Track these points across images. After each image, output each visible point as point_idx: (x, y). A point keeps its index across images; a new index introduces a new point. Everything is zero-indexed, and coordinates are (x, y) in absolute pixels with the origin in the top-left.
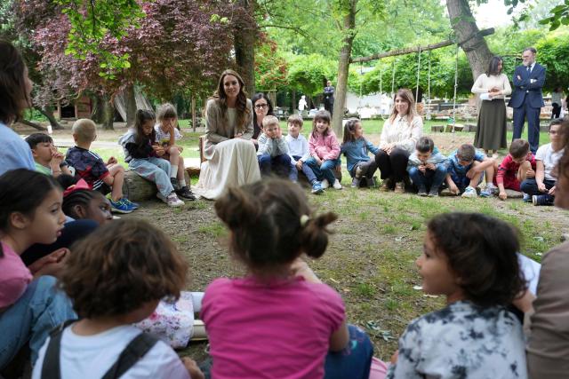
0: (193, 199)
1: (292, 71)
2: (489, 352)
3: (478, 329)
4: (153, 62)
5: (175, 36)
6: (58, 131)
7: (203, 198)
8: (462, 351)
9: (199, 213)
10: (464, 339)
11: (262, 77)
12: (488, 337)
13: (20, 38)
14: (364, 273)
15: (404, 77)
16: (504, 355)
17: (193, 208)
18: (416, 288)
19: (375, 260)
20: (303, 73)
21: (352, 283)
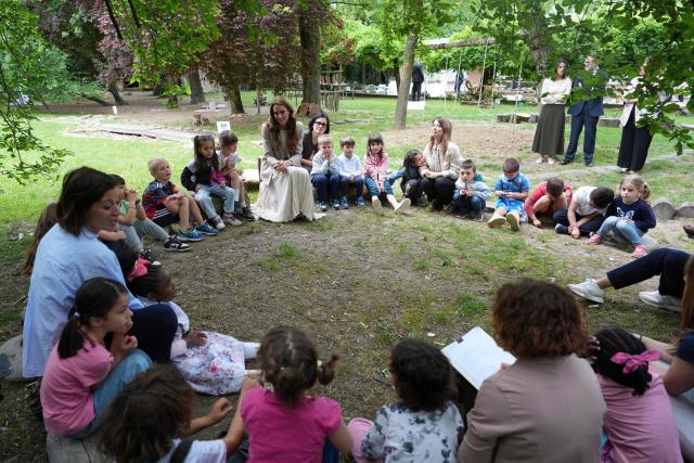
0: (252, 219)
1: (361, 44)
2: (428, 432)
3: (421, 418)
4: (216, 51)
5: (237, 23)
6: (123, 108)
7: (261, 219)
8: (410, 432)
9: (256, 238)
10: (412, 424)
11: (331, 50)
12: (428, 422)
13: (80, 12)
14: (390, 317)
15: (476, 56)
16: (438, 434)
17: (252, 232)
18: (430, 334)
19: (404, 300)
20: (372, 48)
21: (378, 327)
